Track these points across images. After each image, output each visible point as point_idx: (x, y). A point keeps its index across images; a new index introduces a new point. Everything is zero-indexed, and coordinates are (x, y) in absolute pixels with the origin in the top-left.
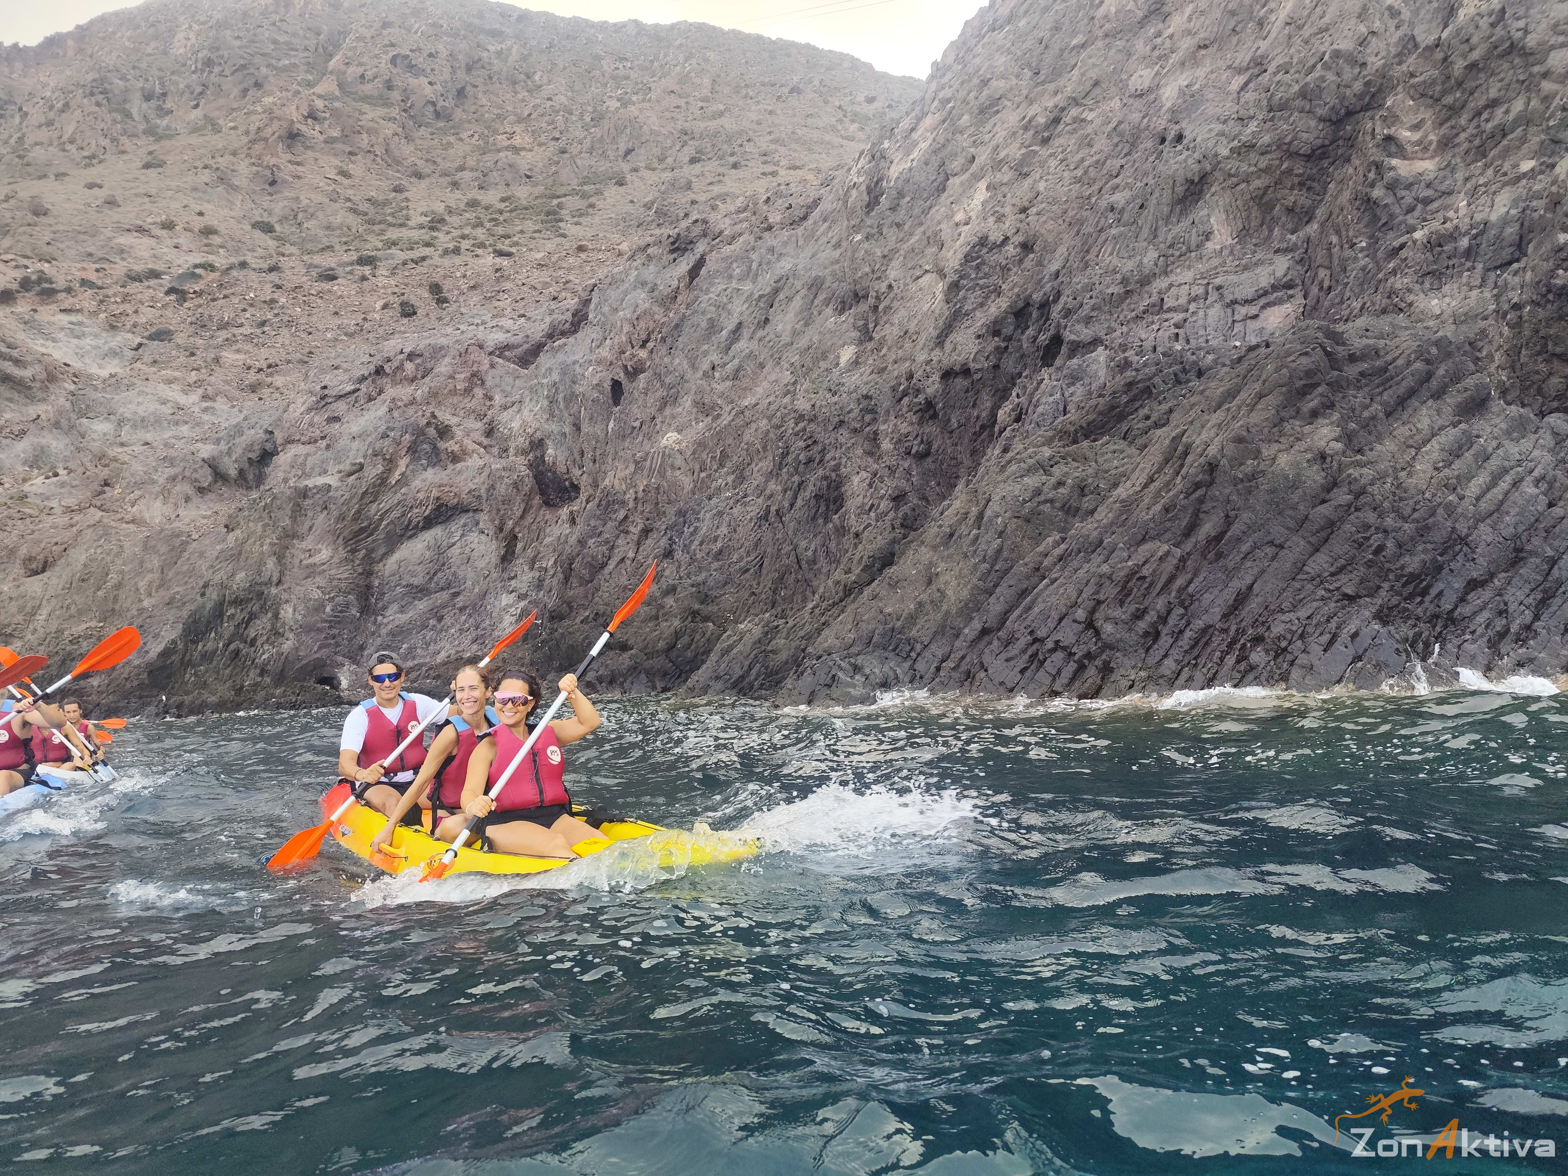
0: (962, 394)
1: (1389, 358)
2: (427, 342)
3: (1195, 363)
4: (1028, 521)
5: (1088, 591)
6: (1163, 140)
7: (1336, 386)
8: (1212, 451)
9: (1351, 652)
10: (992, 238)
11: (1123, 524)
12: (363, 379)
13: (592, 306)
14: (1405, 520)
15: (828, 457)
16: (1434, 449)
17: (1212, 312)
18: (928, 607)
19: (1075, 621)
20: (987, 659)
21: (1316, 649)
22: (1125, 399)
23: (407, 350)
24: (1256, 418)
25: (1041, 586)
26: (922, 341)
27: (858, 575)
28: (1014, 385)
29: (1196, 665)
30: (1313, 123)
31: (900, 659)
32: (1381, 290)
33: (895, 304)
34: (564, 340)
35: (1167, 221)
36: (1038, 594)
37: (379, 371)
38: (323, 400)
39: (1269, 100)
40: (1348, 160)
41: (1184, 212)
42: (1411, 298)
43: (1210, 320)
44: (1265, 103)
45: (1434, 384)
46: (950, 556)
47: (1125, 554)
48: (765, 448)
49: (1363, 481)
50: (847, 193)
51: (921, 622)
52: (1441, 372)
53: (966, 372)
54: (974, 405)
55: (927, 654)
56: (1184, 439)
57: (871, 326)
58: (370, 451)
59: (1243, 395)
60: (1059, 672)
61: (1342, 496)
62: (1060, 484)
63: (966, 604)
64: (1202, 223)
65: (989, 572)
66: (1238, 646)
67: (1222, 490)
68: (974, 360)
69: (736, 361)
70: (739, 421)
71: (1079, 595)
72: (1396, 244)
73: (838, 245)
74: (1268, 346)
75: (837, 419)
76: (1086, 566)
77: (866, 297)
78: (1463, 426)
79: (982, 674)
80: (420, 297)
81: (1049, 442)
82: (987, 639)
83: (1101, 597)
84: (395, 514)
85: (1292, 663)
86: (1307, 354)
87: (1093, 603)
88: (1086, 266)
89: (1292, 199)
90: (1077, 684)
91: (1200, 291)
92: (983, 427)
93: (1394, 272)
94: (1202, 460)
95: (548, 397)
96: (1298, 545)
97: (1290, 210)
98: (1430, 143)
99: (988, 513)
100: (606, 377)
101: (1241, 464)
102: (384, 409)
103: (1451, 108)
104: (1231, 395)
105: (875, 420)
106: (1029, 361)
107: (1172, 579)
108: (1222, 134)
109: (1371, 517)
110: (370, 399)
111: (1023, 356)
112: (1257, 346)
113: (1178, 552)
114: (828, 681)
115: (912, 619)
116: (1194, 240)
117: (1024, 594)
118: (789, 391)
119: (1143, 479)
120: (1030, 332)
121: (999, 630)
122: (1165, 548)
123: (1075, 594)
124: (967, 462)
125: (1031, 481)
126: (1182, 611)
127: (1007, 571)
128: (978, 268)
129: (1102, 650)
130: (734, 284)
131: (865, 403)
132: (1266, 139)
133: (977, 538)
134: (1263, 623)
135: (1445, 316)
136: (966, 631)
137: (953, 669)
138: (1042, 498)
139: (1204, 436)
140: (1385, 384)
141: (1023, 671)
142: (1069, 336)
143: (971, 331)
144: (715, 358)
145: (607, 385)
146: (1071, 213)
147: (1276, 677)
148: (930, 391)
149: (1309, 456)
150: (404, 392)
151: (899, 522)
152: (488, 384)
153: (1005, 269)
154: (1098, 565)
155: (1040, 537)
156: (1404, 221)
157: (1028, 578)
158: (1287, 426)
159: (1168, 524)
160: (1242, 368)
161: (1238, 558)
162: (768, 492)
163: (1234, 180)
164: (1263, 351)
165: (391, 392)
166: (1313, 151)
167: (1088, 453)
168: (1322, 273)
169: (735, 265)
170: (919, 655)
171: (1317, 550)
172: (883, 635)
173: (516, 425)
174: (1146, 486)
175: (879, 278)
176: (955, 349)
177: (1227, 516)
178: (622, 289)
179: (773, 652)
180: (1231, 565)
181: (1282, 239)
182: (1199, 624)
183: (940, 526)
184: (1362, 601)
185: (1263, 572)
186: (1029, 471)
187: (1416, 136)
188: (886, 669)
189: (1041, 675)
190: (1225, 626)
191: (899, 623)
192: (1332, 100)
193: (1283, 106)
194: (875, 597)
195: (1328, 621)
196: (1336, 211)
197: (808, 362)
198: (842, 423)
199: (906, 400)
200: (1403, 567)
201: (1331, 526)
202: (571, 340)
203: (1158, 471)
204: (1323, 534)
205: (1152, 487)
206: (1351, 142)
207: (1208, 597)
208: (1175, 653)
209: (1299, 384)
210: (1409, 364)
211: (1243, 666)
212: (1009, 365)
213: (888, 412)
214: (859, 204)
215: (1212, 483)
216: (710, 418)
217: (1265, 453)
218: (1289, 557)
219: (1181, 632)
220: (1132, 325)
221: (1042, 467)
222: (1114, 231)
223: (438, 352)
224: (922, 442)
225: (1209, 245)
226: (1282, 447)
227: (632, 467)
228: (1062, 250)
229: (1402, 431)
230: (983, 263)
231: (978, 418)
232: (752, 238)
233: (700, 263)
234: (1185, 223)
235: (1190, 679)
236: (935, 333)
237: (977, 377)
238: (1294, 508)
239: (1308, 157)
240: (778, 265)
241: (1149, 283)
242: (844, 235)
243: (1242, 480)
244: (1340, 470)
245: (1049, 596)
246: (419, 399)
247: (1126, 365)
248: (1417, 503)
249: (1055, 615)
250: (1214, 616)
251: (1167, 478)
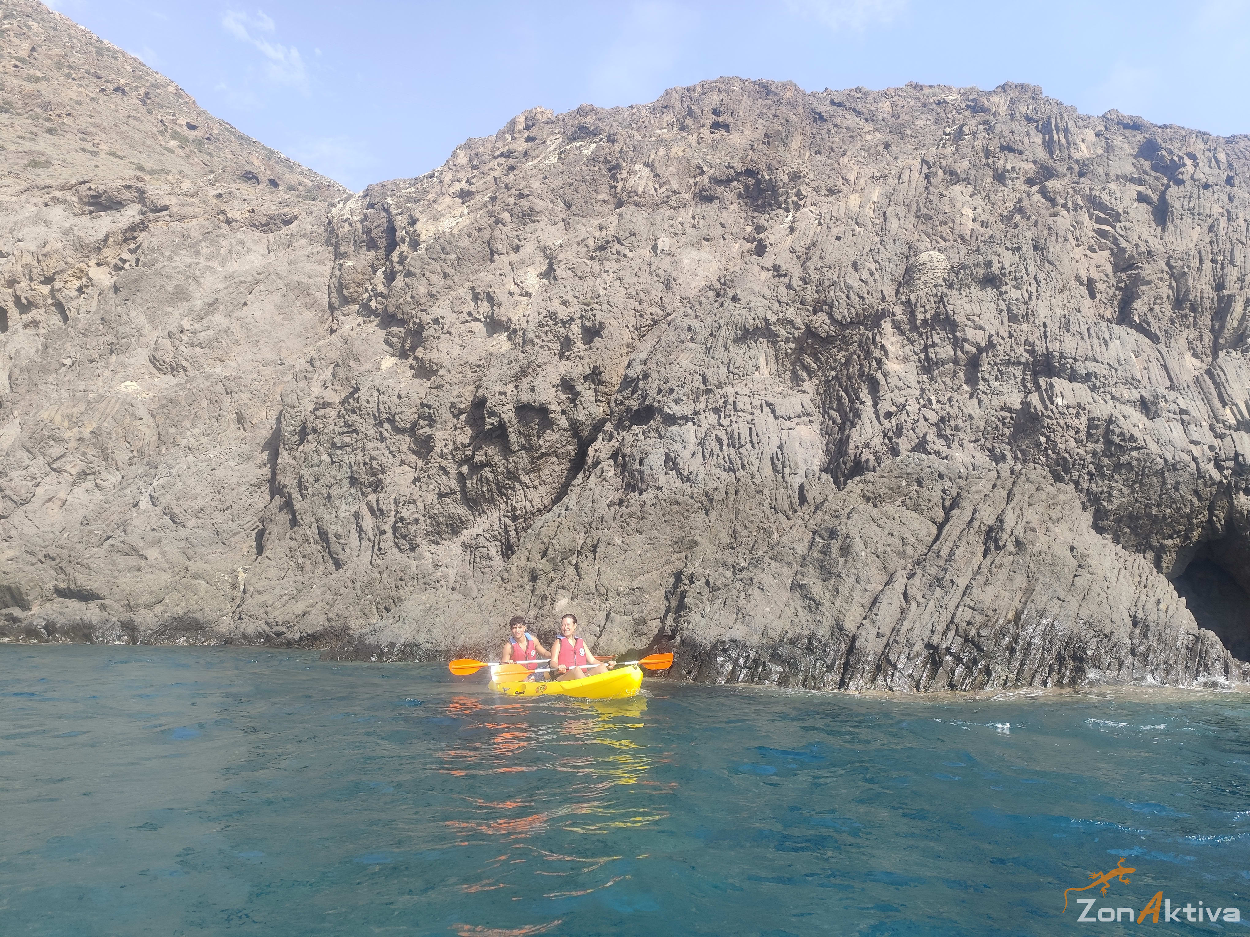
69: (211, 332)
105: (430, 426)
131: (423, 410)
169: (203, 244)
175: (423, 310)
227: (82, 407)
232: (209, 224)
233: (139, 227)
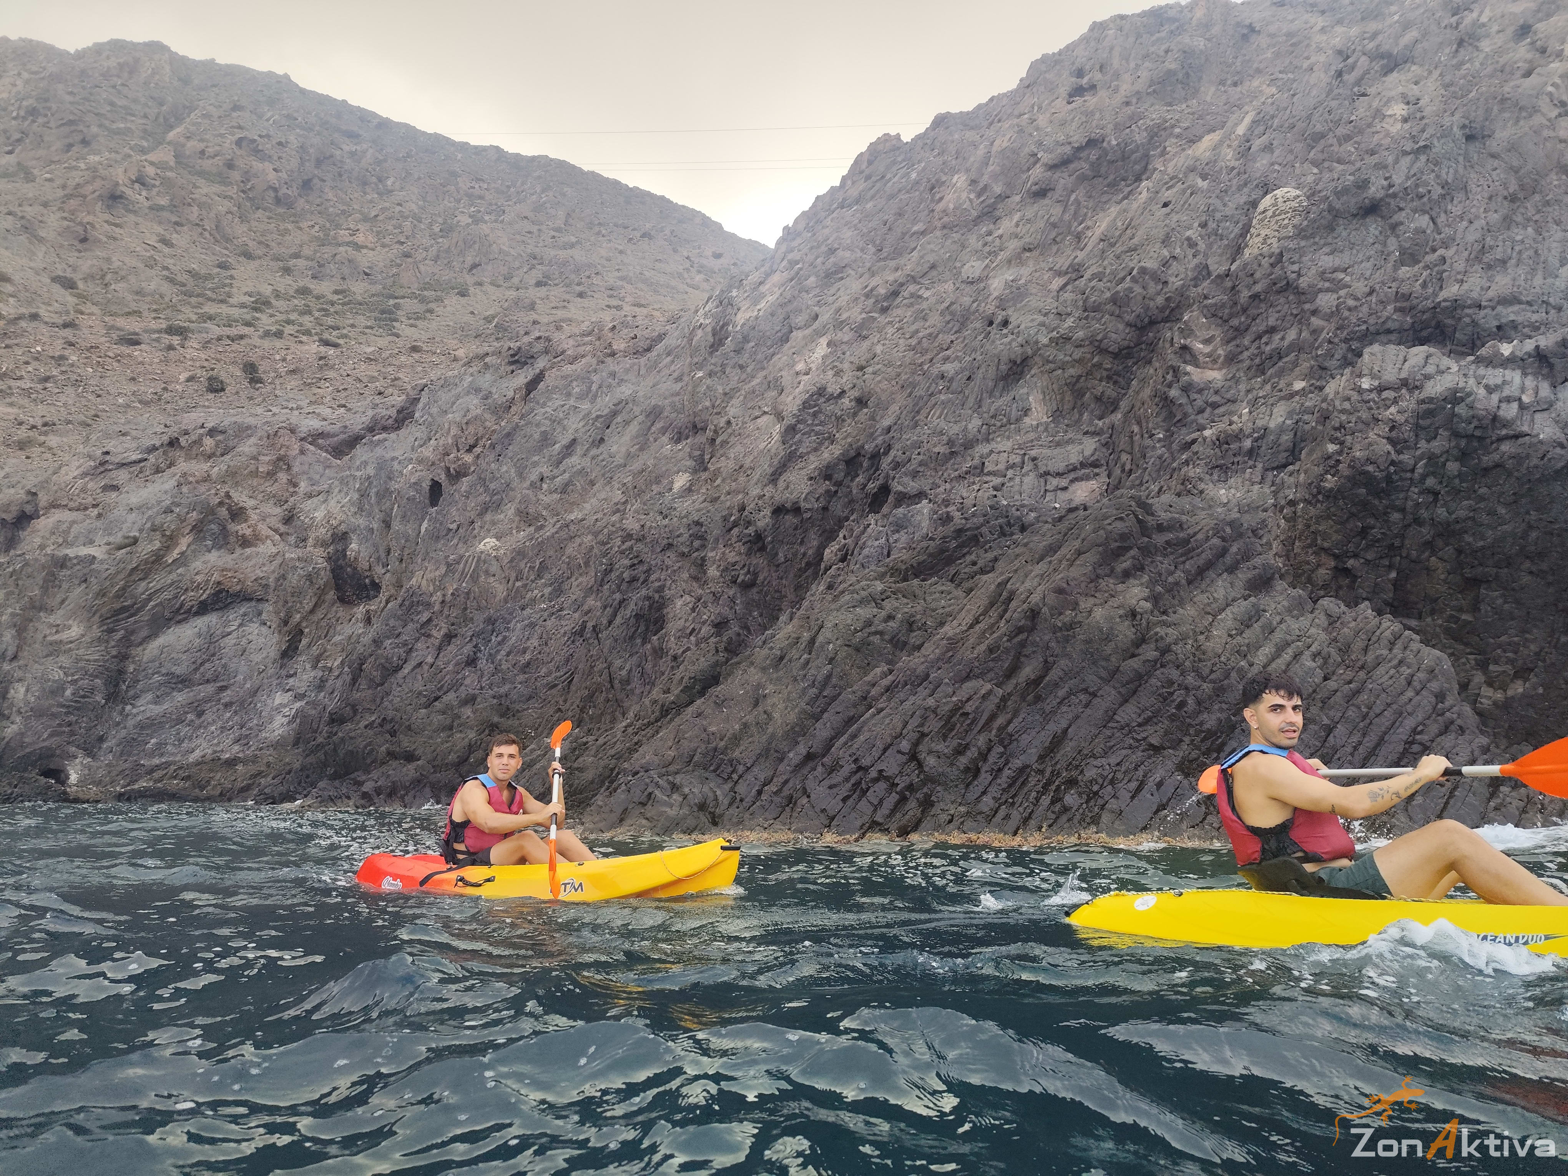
0: (791, 531)
1: (1191, 531)
2: (234, 419)
3: (1019, 518)
4: (858, 650)
5: (913, 724)
6: (991, 323)
7: (1146, 551)
8: (1035, 598)
9: (1156, 800)
10: (830, 390)
11: (949, 661)
12: (154, 449)
13: (420, 405)
14: (1204, 679)
15: (653, 577)
16: (1228, 618)
17: (1026, 480)
18: (754, 729)
19: (899, 752)
20: (810, 784)
21: (1125, 795)
22: (954, 544)
23: (209, 425)
24: (1075, 572)
25: (867, 715)
26: (756, 476)
27: (677, 696)
28: (841, 527)
29: (1013, 804)
30: (1121, 326)
31: (720, 781)
32: (1175, 476)
33: (733, 440)
34: (384, 435)
35: (991, 394)
36: (865, 723)
37: (173, 443)
38: (102, 466)
39: (1085, 301)
40: (1150, 362)
41: (1006, 389)
42: (1202, 486)
43: (1025, 487)
44: (1081, 303)
45: (1228, 559)
46: (779, 679)
47: (950, 690)
48: (587, 564)
49: (1168, 640)
50: (692, 333)
51: (744, 744)
52: (1234, 549)
53: (796, 510)
54: (802, 542)
55: (749, 777)
56: (1009, 586)
57: (707, 457)
58: (148, 525)
59: (1063, 551)
60: (881, 801)
61: (1149, 652)
62: (890, 617)
63: (793, 728)
64: (1022, 400)
65: (817, 697)
66: (1053, 787)
67: (1042, 636)
68: (806, 499)
69: (567, 476)
70: (563, 534)
71: (904, 727)
72: (1189, 438)
73: (679, 379)
74: (1085, 509)
75: (665, 542)
76: (912, 699)
77: (704, 429)
78: (1252, 599)
79: (804, 800)
80: (232, 374)
81: (881, 577)
82: (811, 764)
83: (926, 730)
84: (166, 595)
85: (1102, 807)
86: (1121, 519)
87: (917, 735)
88: (916, 425)
89: (1100, 389)
90: (898, 815)
91: (1018, 460)
92: (808, 564)
93: (1187, 463)
94: (1025, 606)
95: (359, 490)
96: (1110, 695)
97: (1098, 399)
98: (1219, 356)
99: (820, 639)
100: (426, 477)
101: (1061, 614)
102: (173, 483)
103: (1236, 329)
104: (1052, 549)
105: (703, 546)
106: (857, 506)
107: (993, 717)
108: (1042, 324)
109: (1174, 674)
110: (158, 471)
111: (851, 501)
112: (1076, 509)
113: (1000, 692)
114: (643, 799)
115: (736, 740)
116: (1014, 414)
117: (850, 721)
118: (619, 509)
119: (969, 620)
120: (860, 479)
121: (824, 756)
122: (988, 686)
123: (900, 725)
124: (791, 596)
125: (864, 612)
126: (1001, 749)
127: (834, 698)
128: (815, 415)
129: (924, 783)
130: (572, 402)
131: (695, 529)
132: (1081, 334)
133: (807, 662)
134: (1077, 767)
135: (1231, 505)
136: (791, 755)
137: (775, 793)
138: (873, 629)
139: (1028, 584)
140: (1188, 554)
141: (844, 800)
142: (896, 487)
143: (803, 472)
144: (545, 470)
145: (426, 485)
146: (904, 377)
147: (1088, 820)
148: (761, 524)
149: (1121, 612)
150: (198, 468)
151: (723, 645)
152: (296, 469)
153: (840, 420)
154: (922, 699)
155: (868, 667)
156: (1195, 421)
157: (855, 706)
158: (1103, 583)
159: (991, 664)
160: (1063, 526)
161: (1055, 703)
162: (586, 608)
163: (1052, 366)
164: (1081, 513)
165: (183, 466)
166: (1120, 350)
167: (918, 592)
168: (1124, 457)
169: (575, 384)
170: (740, 777)
171: (1126, 701)
172: (704, 755)
173: (319, 515)
174: (971, 626)
175: (718, 413)
176: (787, 487)
177: (1046, 661)
178: (453, 392)
179: (580, 770)
180: (1048, 709)
181: (1091, 423)
182: (1017, 763)
183: (771, 648)
184: (1166, 752)
185: (1077, 717)
186: (862, 602)
187: (1207, 349)
188: (706, 789)
189: (863, 804)
190: (1041, 767)
191: (722, 744)
192: (1139, 310)
193: (1096, 309)
194: (699, 715)
195: (1136, 769)
196: (1138, 404)
197: (641, 484)
198: (670, 546)
199: (735, 531)
200: (1201, 724)
201: (1139, 679)
202: (393, 436)
203: (985, 613)
204: (1131, 686)
205: (977, 627)
206: (1152, 346)
207: (1025, 738)
208: (994, 791)
209: (1114, 545)
210: (1207, 539)
211: (1058, 807)
212: (838, 508)
213: (717, 540)
214: (703, 344)
215: (1032, 629)
216: (532, 529)
217: (1082, 605)
218: (1101, 705)
219: (1000, 770)
220: (954, 483)
221: (874, 600)
222: (943, 397)
223: (243, 431)
224: (749, 572)
225: (1027, 420)
226: (1098, 601)
227: (443, 569)
228: (894, 408)
229: (1202, 598)
230: (820, 411)
231: (804, 554)
232: (594, 361)
233: (539, 378)
234: (1007, 398)
235: (1007, 817)
236: (769, 471)
237: (807, 515)
238: (1107, 660)
239: (1116, 355)
240: (618, 390)
241: (972, 447)
242: (687, 370)
243: (1061, 629)
244: (1148, 628)
245: (875, 725)
246: (214, 476)
247: (947, 519)
248: (1214, 665)
249: (880, 745)
250: (1031, 756)
251: (992, 621)
